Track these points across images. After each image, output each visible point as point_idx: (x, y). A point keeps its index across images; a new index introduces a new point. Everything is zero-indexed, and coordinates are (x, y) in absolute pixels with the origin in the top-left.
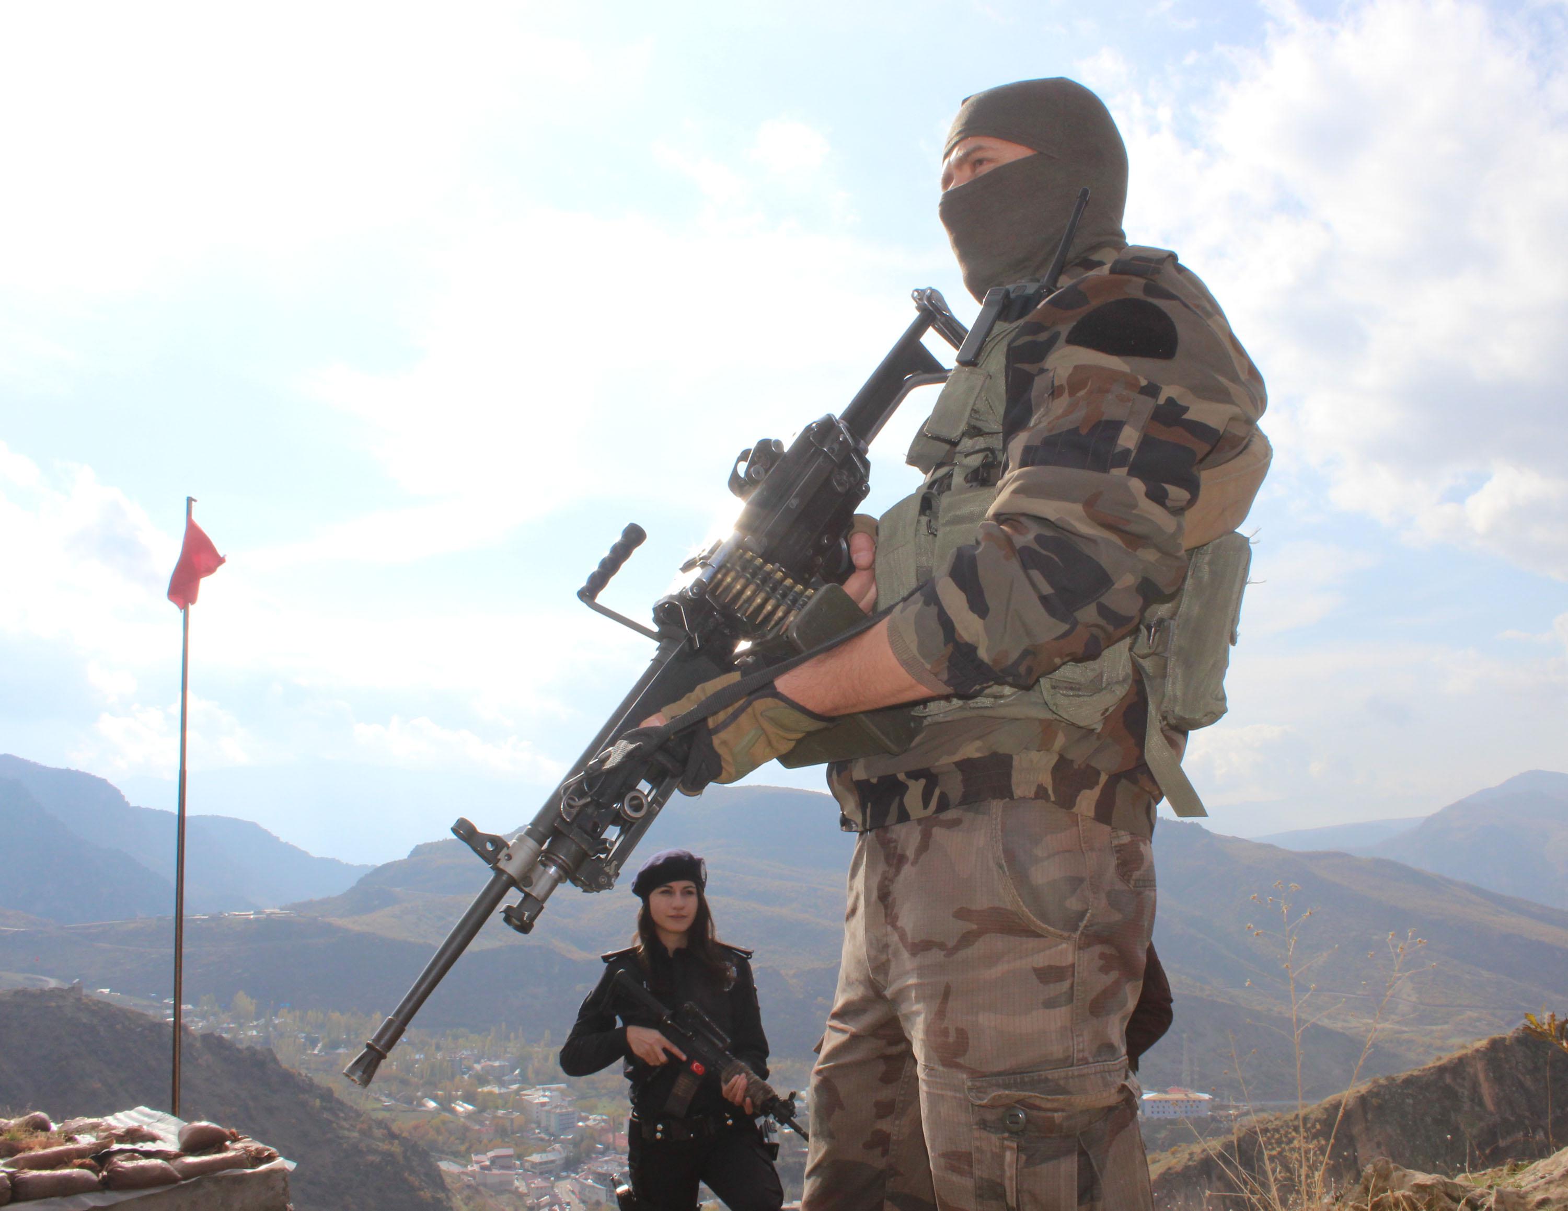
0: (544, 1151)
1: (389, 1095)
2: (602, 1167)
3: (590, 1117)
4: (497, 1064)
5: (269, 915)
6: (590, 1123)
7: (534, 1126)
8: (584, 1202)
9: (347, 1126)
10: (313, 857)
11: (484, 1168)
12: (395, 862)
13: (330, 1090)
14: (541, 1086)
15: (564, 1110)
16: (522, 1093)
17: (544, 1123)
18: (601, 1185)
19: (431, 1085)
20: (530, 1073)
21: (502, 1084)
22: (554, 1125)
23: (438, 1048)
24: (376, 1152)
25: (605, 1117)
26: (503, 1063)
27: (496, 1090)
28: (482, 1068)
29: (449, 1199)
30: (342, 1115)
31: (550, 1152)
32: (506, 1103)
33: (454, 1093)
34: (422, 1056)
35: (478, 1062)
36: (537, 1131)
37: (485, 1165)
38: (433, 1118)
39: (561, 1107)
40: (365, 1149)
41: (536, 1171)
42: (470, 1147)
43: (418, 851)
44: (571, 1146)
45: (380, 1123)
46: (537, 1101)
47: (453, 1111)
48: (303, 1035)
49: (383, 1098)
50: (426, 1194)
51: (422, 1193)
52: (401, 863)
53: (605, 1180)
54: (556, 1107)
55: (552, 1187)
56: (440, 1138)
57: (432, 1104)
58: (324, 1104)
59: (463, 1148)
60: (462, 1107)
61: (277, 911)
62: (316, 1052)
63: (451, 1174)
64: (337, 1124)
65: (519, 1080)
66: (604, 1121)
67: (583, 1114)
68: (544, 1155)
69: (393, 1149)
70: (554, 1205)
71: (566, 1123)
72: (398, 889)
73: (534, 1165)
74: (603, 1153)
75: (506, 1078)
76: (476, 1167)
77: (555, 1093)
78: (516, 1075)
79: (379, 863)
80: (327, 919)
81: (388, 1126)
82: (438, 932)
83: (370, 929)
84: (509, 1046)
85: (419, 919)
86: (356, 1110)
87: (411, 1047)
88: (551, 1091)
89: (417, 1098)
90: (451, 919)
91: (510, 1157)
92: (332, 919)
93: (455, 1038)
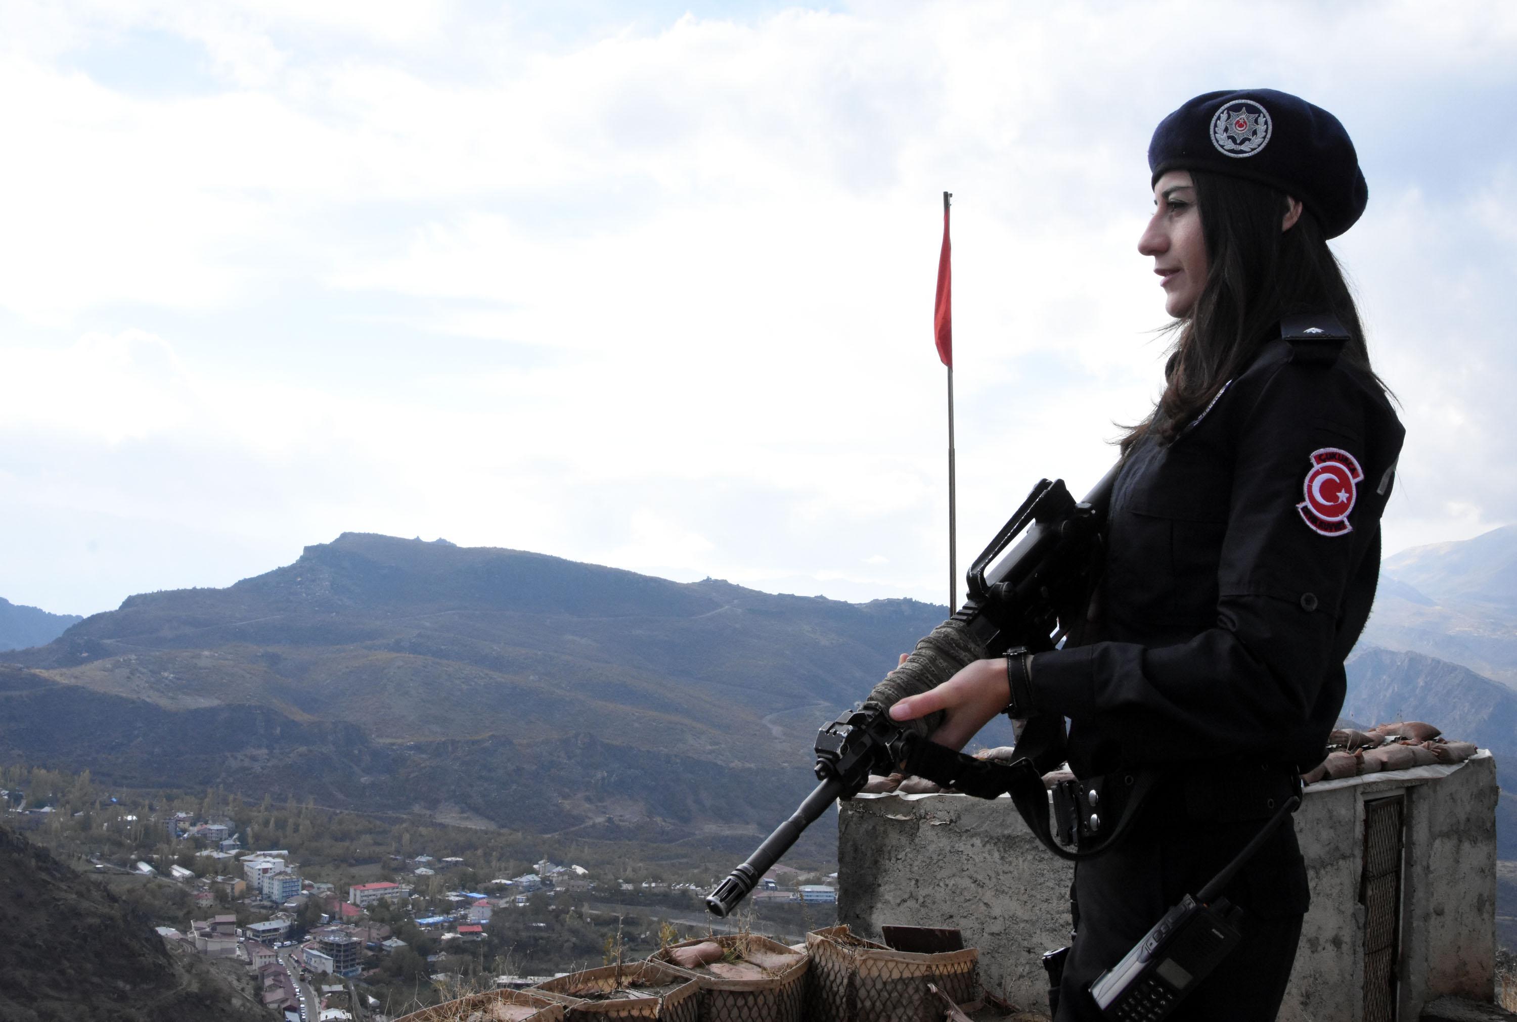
0: (267, 919)
1: (102, 858)
2: (328, 937)
3: (314, 885)
4: (215, 827)
6: (315, 891)
7: (255, 893)
8: (309, 972)
9: (65, 888)
10: (13, 605)
11: (204, 935)
12: (105, 613)
14: (262, 852)
15: (287, 878)
16: (242, 858)
17: (266, 890)
18: (328, 955)
19: (146, 847)
20: (250, 840)
21: (221, 848)
22: (276, 893)
23: (152, 809)
24: (95, 914)
25: (330, 886)
26: (221, 827)
27: (215, 854)
28: (199, 831)
29: (170, 965)
30: (58, 875)
31: (273, 920)
32: (225, 868)
33: (171, 856)
34: (135, 818)
35: (194, 825)
36: (259, 898)
37: (205, 932)
38: (147, 883)
39: (285, 873)
40: (83, 911)
41: (259, 939)
42: (189, 913)
43: (130, 602)
44: (295, 915)
45: (97, 885)
46: (259, 867)
47: (170, 875)
48: (7, 792)
49: (95, 860)
50: (148, 960)
51: (144, 958)
52: (112, 614)
53: (331, 950)
54: (280, 873)
56: (157, 901)
57: (145, 868)
58: (40, 864)
59: (180, 914)
60: (179, 872)
62: (19, 810)
63: (170, 940)
64: (54, 885)
65: (238, 845)
66: (329, 889)
67: (307, 882)
68: (267, 923)
69: (113, 912)
71: (290, 890)
72: (108, 641)
73: (257, 933)
74: (329, 922)
75: (224, 843)
76: (196, 934)
77: (278, 860)
78: (234, 840)
80: (33, 671)
81: (105, 887)
82: (152, 687)
83: (80, 683)
84: (226, 808)
85: (132, 673)
86: (73, 872)
87: (122, 808)
88: (274, 857)
89: (131, 860)
90: (166, 674)
91: (232, 923)
92: (37, 671)
93: (170, 799)
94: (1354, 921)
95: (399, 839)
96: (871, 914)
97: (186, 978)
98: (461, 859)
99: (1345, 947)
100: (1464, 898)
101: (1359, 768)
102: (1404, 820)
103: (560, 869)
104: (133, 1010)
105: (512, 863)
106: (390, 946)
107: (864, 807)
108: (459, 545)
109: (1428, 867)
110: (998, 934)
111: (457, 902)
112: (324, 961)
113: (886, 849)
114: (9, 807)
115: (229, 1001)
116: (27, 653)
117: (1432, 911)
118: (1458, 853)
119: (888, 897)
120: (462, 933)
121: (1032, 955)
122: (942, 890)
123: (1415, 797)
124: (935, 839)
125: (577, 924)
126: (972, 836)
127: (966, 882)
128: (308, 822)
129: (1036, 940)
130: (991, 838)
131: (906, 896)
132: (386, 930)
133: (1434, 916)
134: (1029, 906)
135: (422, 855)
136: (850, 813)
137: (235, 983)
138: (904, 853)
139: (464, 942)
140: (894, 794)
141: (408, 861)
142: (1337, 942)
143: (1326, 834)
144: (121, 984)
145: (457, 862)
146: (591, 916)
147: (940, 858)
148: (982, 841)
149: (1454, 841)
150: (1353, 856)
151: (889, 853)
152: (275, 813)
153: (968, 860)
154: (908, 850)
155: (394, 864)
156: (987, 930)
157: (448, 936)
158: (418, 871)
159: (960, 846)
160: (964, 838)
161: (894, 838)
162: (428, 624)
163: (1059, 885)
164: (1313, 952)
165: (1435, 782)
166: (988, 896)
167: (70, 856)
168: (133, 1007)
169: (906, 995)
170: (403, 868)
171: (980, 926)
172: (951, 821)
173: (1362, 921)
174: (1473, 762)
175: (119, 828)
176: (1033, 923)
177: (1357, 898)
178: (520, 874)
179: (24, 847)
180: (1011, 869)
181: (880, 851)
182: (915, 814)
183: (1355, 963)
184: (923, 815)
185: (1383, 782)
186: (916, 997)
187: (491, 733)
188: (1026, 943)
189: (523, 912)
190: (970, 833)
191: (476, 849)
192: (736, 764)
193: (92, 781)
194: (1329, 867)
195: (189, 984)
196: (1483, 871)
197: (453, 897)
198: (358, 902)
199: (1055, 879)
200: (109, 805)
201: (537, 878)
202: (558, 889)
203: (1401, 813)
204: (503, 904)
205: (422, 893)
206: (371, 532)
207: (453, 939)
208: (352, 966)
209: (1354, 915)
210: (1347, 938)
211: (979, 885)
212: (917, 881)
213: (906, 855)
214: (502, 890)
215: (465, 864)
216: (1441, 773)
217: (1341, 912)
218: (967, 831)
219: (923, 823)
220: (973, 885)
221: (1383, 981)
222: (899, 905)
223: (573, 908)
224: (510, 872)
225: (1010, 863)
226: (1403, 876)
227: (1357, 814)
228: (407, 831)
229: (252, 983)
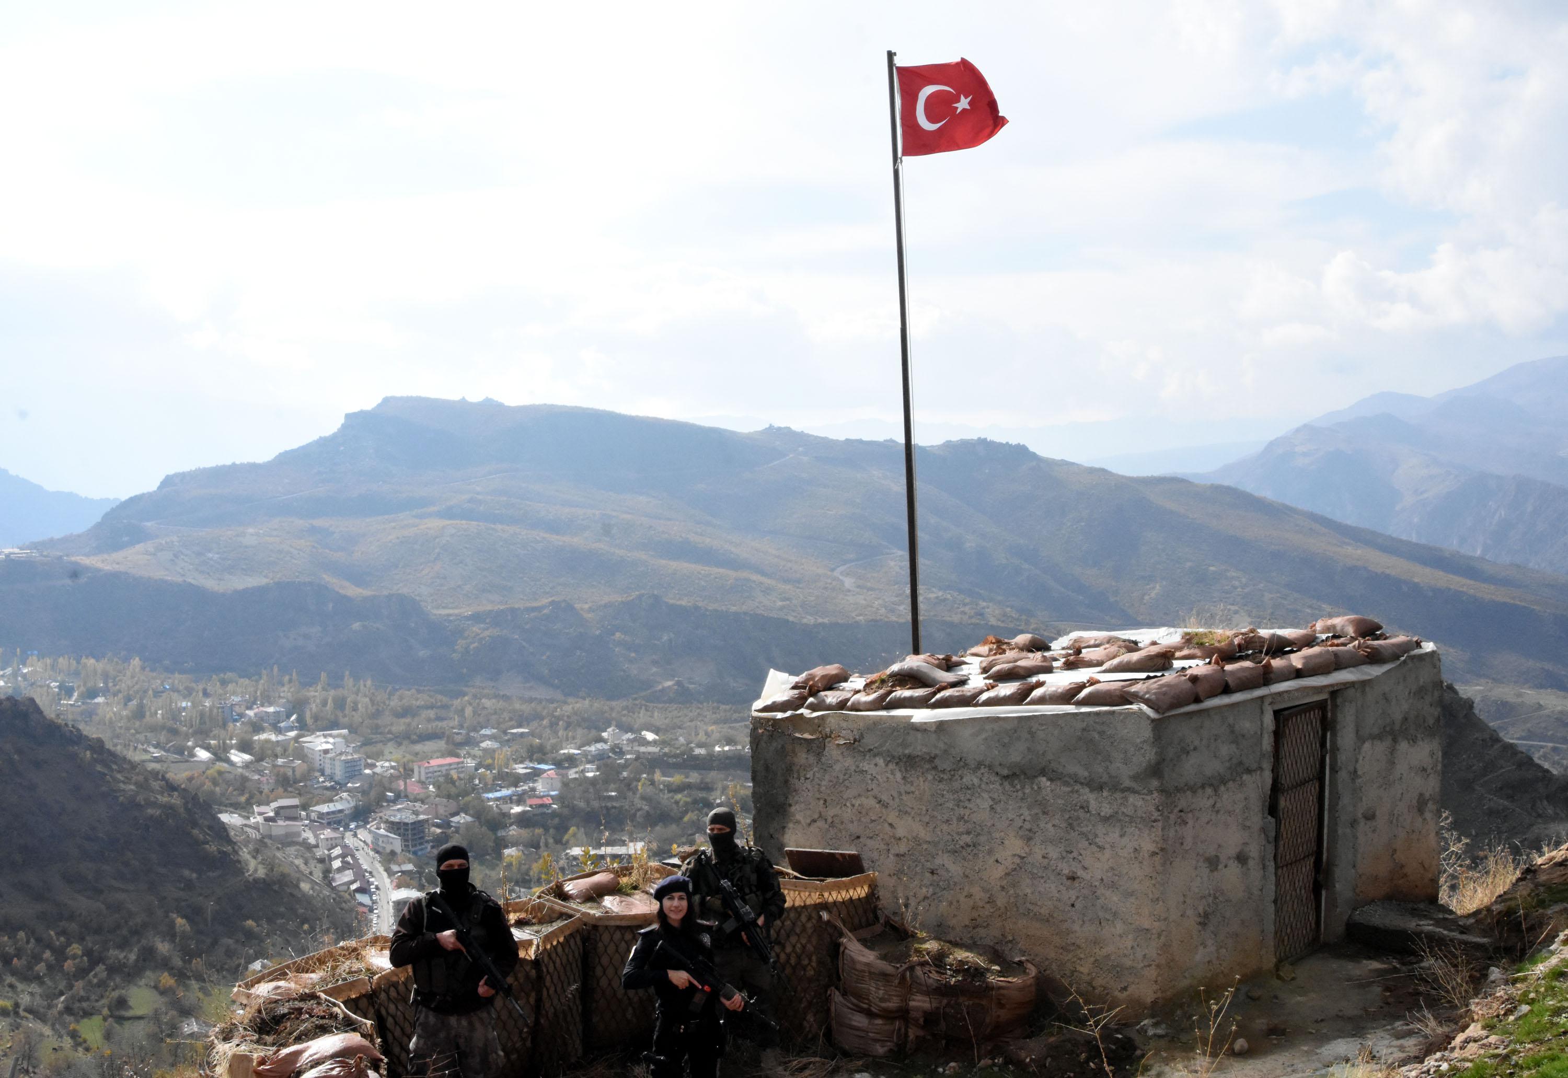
0: (331, 801)
1: (158, 746)
2: (395, 816)
3: (377, 764)
4: (271, 709)
5: (8, 556)
6: (378, 770)
7: (317, 774)
8: (377, 852)
9: (122, 779)
11: (268, 819)
12: (143, 495)
13: (100, 741)
14: (323, 733)
15: (349, 757)
16: (302, 739)
17: (328, 772)
18: (395, 834)
19: (202, 734)
20: (309, 721)
21: (279, 731)
22: (339, 774)
23: (206, 694)
24: (154, 804)
25: (393, 764)
26: (278, 709)
27: (273, 737)
28: (255, 714)
29: (235, 851)
30: (115, 767)
31: (337, 801)
32: (285, 750)
33: (228, 741)
34: (189, 704)
35: (250, 708)
36: (321, 779)
37: (269, 816)
38: (207, 769)
39: (347, 753)
40: (143, 803)
41: (324, 821)
42: (251, 798)
43: (168, 481)
44: (359, 794)
45: (155, 774)
46: (319, 748)
47: (228, 761)
48: (56, 683)
49: (152, 749)
50: (212, 848)
51: (207, 846)
52: (150, 495)
53: (398, 829)
54: (341, 754)
55: (343, 838)
56: (218, 789)
57: (203, 755)
58: (95, 756)
59: (242, 800)
60: (238, 757)
61: (17, 551)
62: (71, 702)
63: (234, 828)
64: (111, 777)
65: (296, 726)
66: (392, 767)
67: (369, 761)
68: (331, 805)
69: (173, 801)
70: (347, 856)
71: (352, 770)
72: (149, 524)
73: (321, 815)
74: (394, 801)
75: (282, 725)
76: (260, 819)
77: (338, 740)
78: (293, 722)
79: (124, 497)
80: (73, 559)
81: (163, 776)
82: (197, 570)
83: (121, 568)
84: (282, 689)
85: (176, 556)
86: (130, 761)
87: (176, 694)
88: (334, 737)
89: (188, 747)
90: (210, 555)
91: (296, 807)
92: (78, 558)
93: (224, 683)
94: (1263, 835)
95: (461, 712)
96: (783, 835)
97: (252, 864)
98: (527, 731)
99: (1251, 863)
100: (1401, 800)
101: (1267, 677)
102: (1327, 725)
103: (630, 736)
104: (201, 898)
105: (580, 732)
106: (458, 822)
107: (773, 726)
108: (506, 404)
109: (1355, 771)
110: (903, 855)
111: (525, 774)
112: (391, 840)
113: (795, 768)
114: (60, 699)
115: (297, 886)
116: (65, 540)
117: (1360, 815)
118: (1392, 753)
119: (799, 817)
120: (531, 806)
121: (935, 877)
122: (849, 811)
123: (1339, 701)
124: (840, 758)
125: (650, 790)
126: (875, 756)
127: (872, 802)
128: (367, 699)
129: (938, 861)
130: (893, 757)
131: (816, 816)
132: (453, 806)
133: (1362, 822)
134: (931, 826)
135: (486, 727)
136: (760, 731)
137: (303, 867)
138: (812, 773)
139: (534, 815)
140: (799, 712)
141: (472, 734)
142: (1242, 858)
143: (1226, 750)
144: (186, 873)
145: (522, 734)
146: (663, 783)
147: (846, 777)
148: (885, 760)
149: (1388, 742)
150: (1261, 769)
151: (798, 772)
152: (332, 693)
153: (872, 780)
154: (816, 769)
155: (458, 739)
156: (892, 851)
157: (517, 809)
158: (484, 745)
159: (865, 766)
160: (867, 757)
161: (802, 757)
162: (478, 489)
163: (958, 806)
164: (1212, 871)
165: (1364, 684)
166: (892, 817)
167: (126, 746)
168: (200, 895)
169: (799, 923)
170: (469, 742)
171: (885, 847)
172: (855, 740)
173: (1272, 834)
174: (1413, 658)
175: (174, 715)
176: (935, 844)
177: (1267, 812)
178: (589, 744)
179: (78, 738)
180: (913, 789)
181: (789, 770)
182: (820, 732)
183: (1264, 877)
184: (828, 733)
185: (1297, 690)
186: (809, 925)
187: (550, 599)
188: (928, 865)
189: (593, 782)
190: (872, 752)
191: (542, 719)
192: (809, 620)
193: (143, 668)
194: (1231, 782)
195: (256, 870)
196: (1424, 770)
197: (520, 769)
198: (423, 778)
199: (954, 800)
200: (163, 692)
201: (606, 747)
202: (628, 757)
203: (1324, 719)
204: (572, 774)
205: (488, 767)
206: (414, 395)
207: (524, 812)
208: (421, 844)
209: (1263, 830)
210: (1254, 851)
211: (883, 805)
212: (825, 801)
213: (814, 775)
214: (571, 761)
215: (532, 734)
216: (1369, 674)
217: (1245, 828)
218: (870, 750)
219: (829, 742)
220: (877, 806)
221: (1303, 891)
222: (810, 824)
223: (645, 775)
224: (578, 741)
225: (912, 783)
226: (1327, 782)
227: (1265, 725)
228: (470, 704)
229: (319, 866)
